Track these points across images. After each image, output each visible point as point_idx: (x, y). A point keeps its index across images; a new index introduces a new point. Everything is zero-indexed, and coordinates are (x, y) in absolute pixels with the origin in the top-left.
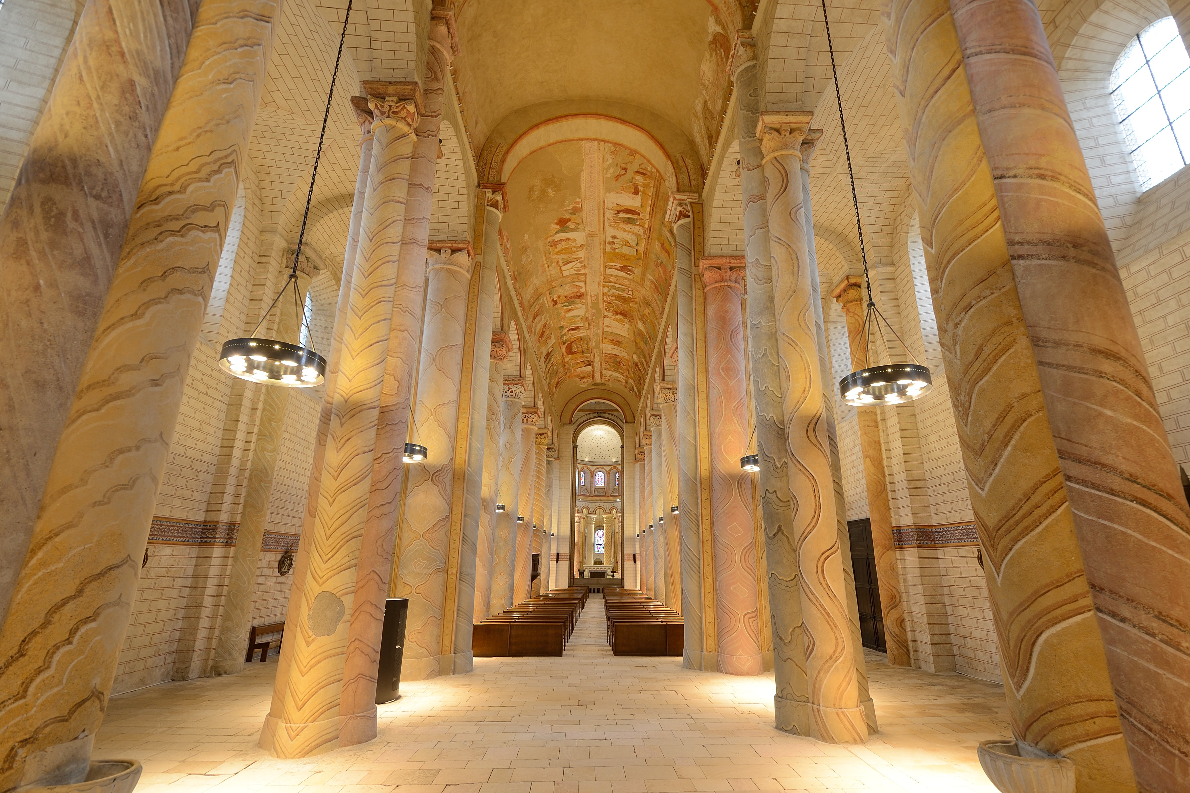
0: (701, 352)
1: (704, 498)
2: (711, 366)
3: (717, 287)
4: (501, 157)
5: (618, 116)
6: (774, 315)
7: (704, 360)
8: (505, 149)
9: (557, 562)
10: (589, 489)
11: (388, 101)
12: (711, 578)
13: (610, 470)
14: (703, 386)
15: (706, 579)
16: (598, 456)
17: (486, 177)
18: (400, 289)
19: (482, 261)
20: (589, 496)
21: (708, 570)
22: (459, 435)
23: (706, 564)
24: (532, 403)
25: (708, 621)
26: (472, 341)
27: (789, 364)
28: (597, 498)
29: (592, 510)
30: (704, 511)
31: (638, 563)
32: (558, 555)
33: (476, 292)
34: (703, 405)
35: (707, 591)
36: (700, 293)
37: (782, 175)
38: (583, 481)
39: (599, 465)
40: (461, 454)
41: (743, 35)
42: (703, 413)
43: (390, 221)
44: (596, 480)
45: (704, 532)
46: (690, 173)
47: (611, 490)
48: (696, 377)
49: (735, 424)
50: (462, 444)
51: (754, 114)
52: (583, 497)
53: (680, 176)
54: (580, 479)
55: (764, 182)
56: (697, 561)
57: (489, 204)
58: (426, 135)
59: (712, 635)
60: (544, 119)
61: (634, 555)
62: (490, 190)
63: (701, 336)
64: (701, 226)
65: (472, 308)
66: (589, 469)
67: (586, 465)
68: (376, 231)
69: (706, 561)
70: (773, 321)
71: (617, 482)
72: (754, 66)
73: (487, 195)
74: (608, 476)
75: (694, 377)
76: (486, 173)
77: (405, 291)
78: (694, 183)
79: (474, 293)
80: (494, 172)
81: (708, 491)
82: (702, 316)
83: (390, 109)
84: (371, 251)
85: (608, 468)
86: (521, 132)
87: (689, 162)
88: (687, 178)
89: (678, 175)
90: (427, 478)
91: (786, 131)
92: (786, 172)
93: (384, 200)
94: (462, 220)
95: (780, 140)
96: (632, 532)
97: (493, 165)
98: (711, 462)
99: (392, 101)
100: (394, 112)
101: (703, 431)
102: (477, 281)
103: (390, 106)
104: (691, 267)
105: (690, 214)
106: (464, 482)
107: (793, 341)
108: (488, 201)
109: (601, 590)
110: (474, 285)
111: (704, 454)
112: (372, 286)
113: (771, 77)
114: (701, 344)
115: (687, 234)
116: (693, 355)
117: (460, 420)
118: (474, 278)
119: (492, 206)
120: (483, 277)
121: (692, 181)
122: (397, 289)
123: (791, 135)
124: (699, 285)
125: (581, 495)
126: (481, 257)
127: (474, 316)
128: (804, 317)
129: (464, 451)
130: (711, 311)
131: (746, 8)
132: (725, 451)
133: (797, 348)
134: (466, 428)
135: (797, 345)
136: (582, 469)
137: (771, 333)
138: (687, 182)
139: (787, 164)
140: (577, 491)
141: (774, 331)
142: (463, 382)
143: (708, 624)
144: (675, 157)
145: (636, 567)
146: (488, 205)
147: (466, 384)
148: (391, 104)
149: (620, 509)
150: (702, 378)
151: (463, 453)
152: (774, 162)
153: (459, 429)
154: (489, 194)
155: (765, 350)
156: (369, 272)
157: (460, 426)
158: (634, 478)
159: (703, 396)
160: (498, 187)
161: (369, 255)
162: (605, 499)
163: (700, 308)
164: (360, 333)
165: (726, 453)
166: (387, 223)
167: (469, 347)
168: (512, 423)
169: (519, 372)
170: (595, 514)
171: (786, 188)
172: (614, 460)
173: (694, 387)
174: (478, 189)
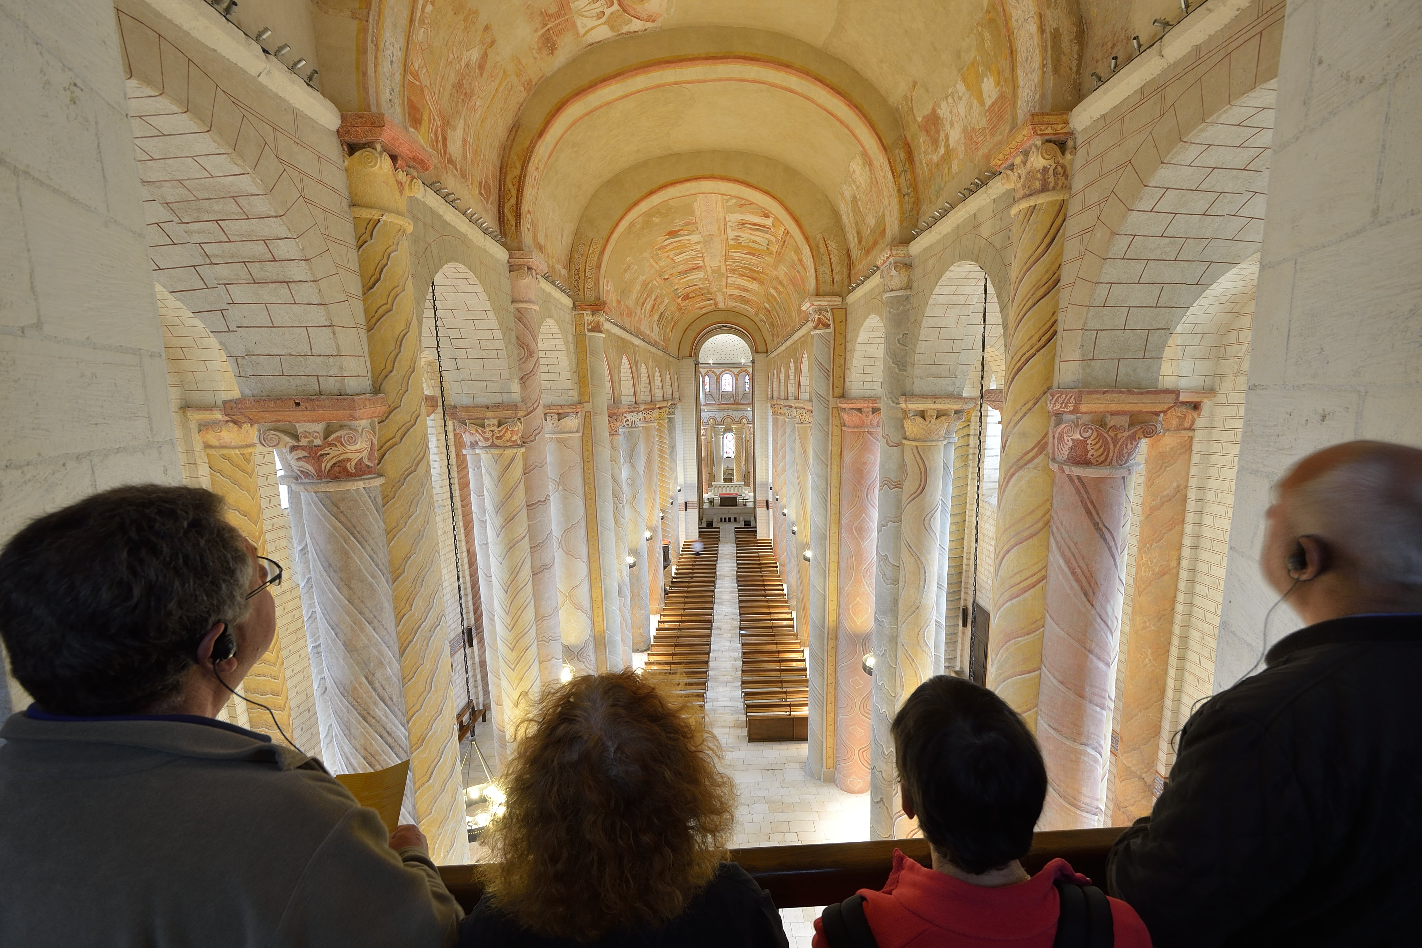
0: (835, 500)
1: (830, 646)
2: (844, 521)
3: (856, 432)
4: (596, 259)
5: (741, 177)
6: (897, 618)
7: (838, 510)
8: (599, 246)
9: (686, 510)
10: (715, 396)
11: (489, 425)
12: (833, 714)
13: (739, 373)
14: (834, 539)
15: (828, 715)
16: (724, 356)
17: (581, 292)
18: (540, 622)
19: (591, 410)
20: (715, 404)
21: (831, 707)
22: (594, 605)
23: (829, 703)
24: (649, 398)
25: (828, 746)
26: (593, 506)
27: (904, 675)
28: (725, 406)
29: (719, 420)
30: (830, 659)
31: (771, 510)
32: (686, 503)
33: (591, 449)
34: (834, 557)
35: (829, 724)
36: (837, 431)
37: (921, 472)
38: (707, 386)
39: (726, 367)
40: (599, 622)
41: (897, 254)
42: (833, 567)
43: (520, 564)
44: (723, 384)
45: (829, 676)
46: (834, 264)
47: (740, 396)
48: (828, 528)
49: (864, 585)
50: (598, 613)
51: (900, 370)
52: (708, 407)
53: (821, 269)
54: (704, 385)
55: (902, 466)
56: (821, 698)
57: (590, 327)
58: (532, 438)
59: (832, 757)
60: (644, 191)
61: (767, 502)
62: (589, 312)
63: (835, 482)
64: (843, 342)
65: (589, 469)
66: (714, 372)
67: (710, 369)
68: (509, 582)
69: (829, 700)
70: (895, 625)
71: (747, 387)
72: (907, 298)
73: (586, 318)
74: (737, 380)
75: (826, 525)
76: (581, 286)
77: (545, 622)
78: (837, 278)
79: (588, 450)
80: (590, 284)
81: (834, 640)
82: (838, 460)
83: (493, 435)
84: (509, 603)
85: (736, 371)
86: (617, 217)
87: (832, 245)
88: (828, 272)
89: (818, 267)
90: (572, 657)
91: (932, 416)
92: (926, 469)
93: (509, 546)
94: (564, 376)
95: (924, 427)
96: (765, 477)
97: (588, 274)
98: (838, 615)
99: (494, 425)
100: (497, 438)
101: (832, 585)
102: (590, 435)
103: (493, 431)
104: (829, 394)
105: (831, 322)
106: (605, 647)
107: (910, 656)
108: (588, 324)
109: (732, 520)
110: (587, 442)
111: (832, 606)
112: (517, 638)
113: (922, 347)
114: (835, 491)
115: (826, 349)
116: (826, 501)
117: (593, 590)
118: (586, 432)
119: (592, 330)
120: (594, 426)
121: (834, 276)
122: (538, 623)
123: (937, 421)
124: (836, 422)
125: (707, 404)
126: (590, 404)
127: (592, 478)
128: (924, 634)
129: (601, 619)
130: (848, 457)
131: (906, 197)
132: (852, 611)
133: (913, 664)
134: (600, 597)
135: (913, 660)
136: (706, 374)
137: (893, 635)
138: (828, 278)
139: (928, 459)
140: (701, 401)
141: (895, 634)
142: (590, 552)
143: (828, 749)
144: (815, 239)
145: (769, 514)
146: (589, 330)
147: (594, 554)
148: (493, 428)
149: (751, 419)
150: (834, 529)
151: (601, 621)
152: (915, 450)
153: (594, 599)
154: (588, 317)
155: (885, 650)
156: (511, 625)
157: (594, 596)
158: (767, 419)
159: (834, 548)
160: (598, 306)
161: (508, 607)
162: (734, 406)
163: (836, 449)
164: (516, 684)
165: (853, 613)
166: (517, 569)
167: (591, 514)
168: (631, 457)
169: (633, 397)
170: (723, 424)
171: (923, 489)
172: (743, 361)
173: (826, 536)
174: (574, 313)
